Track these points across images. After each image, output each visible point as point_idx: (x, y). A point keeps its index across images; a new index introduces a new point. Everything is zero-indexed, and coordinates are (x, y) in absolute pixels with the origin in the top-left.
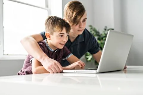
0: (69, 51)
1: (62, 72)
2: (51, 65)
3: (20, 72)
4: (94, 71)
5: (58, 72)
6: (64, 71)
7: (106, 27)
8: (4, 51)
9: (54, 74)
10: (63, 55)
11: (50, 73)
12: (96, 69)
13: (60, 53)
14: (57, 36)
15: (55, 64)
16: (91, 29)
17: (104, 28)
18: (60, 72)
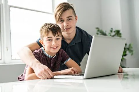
0: (67, 56)
1: (52, 78)
2: (41, 72)
3: (20, 76)
4: (81, 77)
5: (49, 78)
6: (55, 77)
7: (112, 29)
8: (12, 56)
9: (45, 80)
10: (62, 60)
11: (40, 79)
12: (83, 75)
13: (59, 58)
14: (46, 41)
15: (45, 70)
16: (98, 31)
17: (110, 29)
18: (51, 77)
